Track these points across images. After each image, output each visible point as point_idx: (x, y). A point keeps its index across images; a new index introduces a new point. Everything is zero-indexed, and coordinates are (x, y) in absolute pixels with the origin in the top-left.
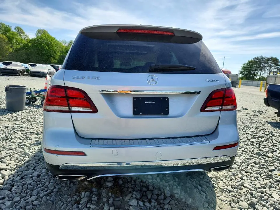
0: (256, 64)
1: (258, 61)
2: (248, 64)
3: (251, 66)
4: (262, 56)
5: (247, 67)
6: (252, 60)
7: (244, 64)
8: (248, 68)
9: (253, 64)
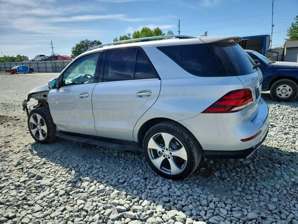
0: (84, 48)
1: (84, 44)
2: (76, 48)
3: (79, 50)
4: (87, 40)
5: (76, 51)
6: (79, 43)
7: (73, 48)
8: (78, 52)
9: (81, 48)
